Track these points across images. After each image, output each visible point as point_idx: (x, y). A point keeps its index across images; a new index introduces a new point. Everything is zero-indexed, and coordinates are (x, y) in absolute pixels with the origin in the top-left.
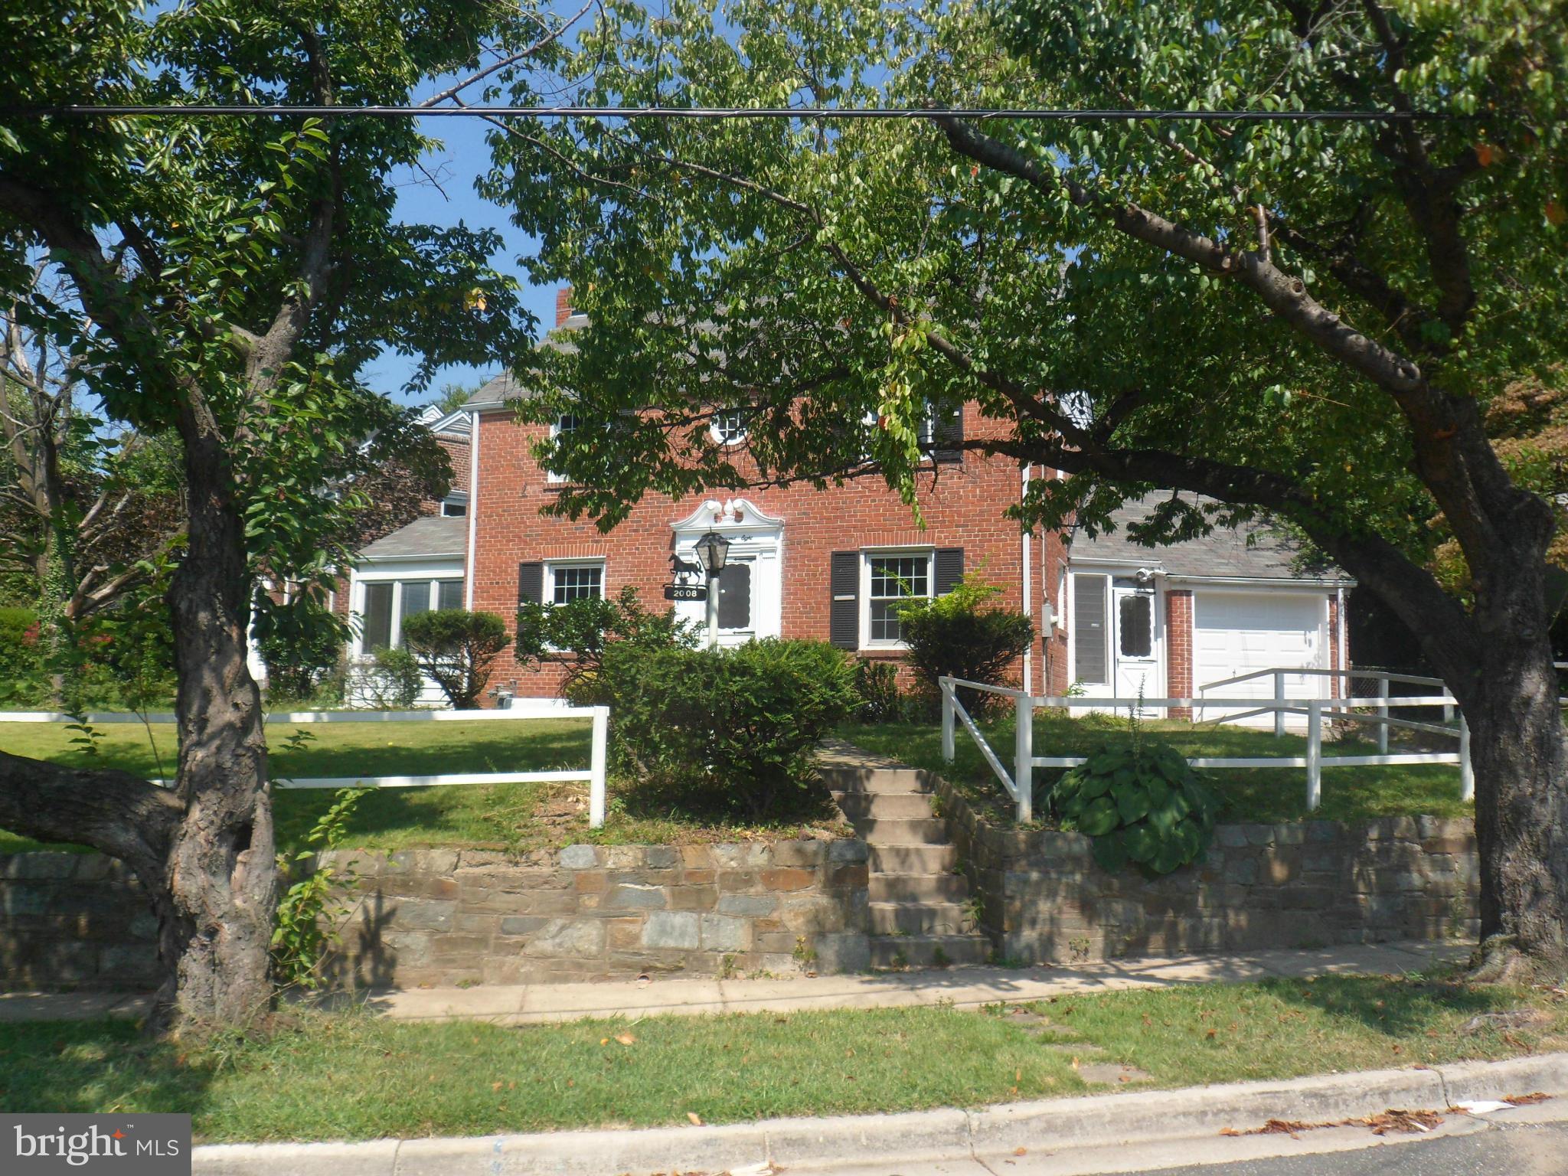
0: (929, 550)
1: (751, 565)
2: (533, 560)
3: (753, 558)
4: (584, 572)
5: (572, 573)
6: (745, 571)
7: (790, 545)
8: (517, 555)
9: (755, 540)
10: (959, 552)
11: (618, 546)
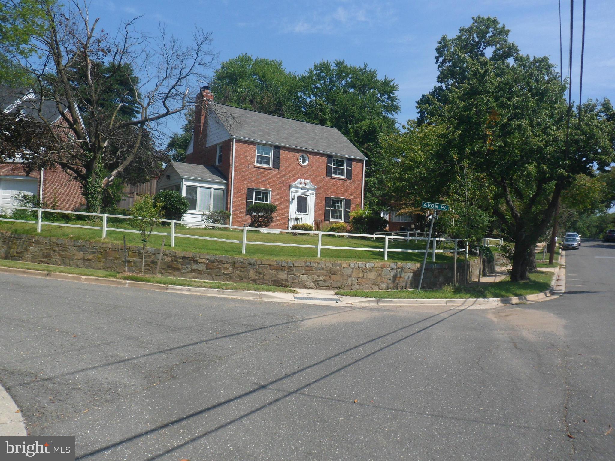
0: (343, 199)
1: (308, 197)
2: (251, 187)
3: (308, 196)
4: (263, 193)
5: (260, 193)
6: (306, 198)
7: (316, 194)
8: (246, 186)
9: (310, 191)
10: (350, 200)
11: (275, 187)
